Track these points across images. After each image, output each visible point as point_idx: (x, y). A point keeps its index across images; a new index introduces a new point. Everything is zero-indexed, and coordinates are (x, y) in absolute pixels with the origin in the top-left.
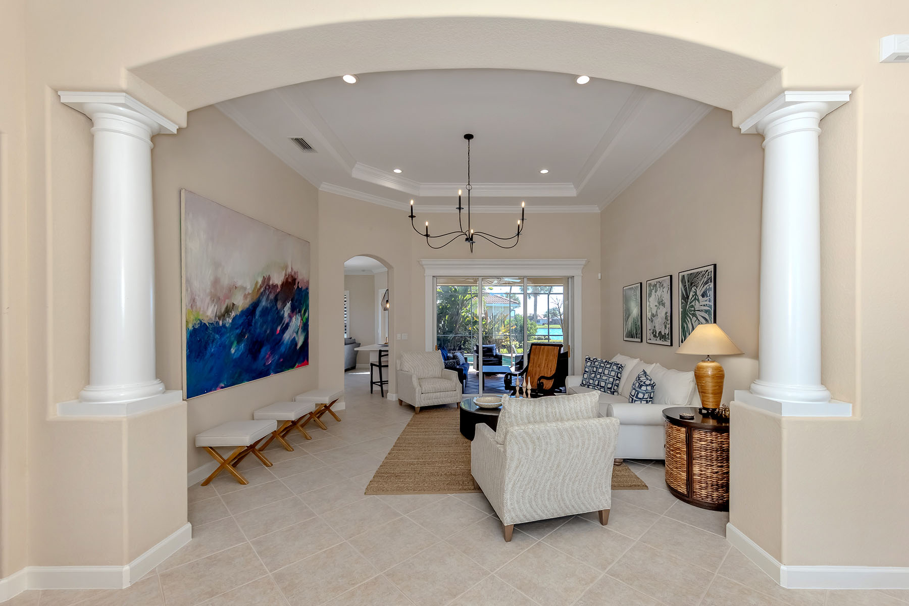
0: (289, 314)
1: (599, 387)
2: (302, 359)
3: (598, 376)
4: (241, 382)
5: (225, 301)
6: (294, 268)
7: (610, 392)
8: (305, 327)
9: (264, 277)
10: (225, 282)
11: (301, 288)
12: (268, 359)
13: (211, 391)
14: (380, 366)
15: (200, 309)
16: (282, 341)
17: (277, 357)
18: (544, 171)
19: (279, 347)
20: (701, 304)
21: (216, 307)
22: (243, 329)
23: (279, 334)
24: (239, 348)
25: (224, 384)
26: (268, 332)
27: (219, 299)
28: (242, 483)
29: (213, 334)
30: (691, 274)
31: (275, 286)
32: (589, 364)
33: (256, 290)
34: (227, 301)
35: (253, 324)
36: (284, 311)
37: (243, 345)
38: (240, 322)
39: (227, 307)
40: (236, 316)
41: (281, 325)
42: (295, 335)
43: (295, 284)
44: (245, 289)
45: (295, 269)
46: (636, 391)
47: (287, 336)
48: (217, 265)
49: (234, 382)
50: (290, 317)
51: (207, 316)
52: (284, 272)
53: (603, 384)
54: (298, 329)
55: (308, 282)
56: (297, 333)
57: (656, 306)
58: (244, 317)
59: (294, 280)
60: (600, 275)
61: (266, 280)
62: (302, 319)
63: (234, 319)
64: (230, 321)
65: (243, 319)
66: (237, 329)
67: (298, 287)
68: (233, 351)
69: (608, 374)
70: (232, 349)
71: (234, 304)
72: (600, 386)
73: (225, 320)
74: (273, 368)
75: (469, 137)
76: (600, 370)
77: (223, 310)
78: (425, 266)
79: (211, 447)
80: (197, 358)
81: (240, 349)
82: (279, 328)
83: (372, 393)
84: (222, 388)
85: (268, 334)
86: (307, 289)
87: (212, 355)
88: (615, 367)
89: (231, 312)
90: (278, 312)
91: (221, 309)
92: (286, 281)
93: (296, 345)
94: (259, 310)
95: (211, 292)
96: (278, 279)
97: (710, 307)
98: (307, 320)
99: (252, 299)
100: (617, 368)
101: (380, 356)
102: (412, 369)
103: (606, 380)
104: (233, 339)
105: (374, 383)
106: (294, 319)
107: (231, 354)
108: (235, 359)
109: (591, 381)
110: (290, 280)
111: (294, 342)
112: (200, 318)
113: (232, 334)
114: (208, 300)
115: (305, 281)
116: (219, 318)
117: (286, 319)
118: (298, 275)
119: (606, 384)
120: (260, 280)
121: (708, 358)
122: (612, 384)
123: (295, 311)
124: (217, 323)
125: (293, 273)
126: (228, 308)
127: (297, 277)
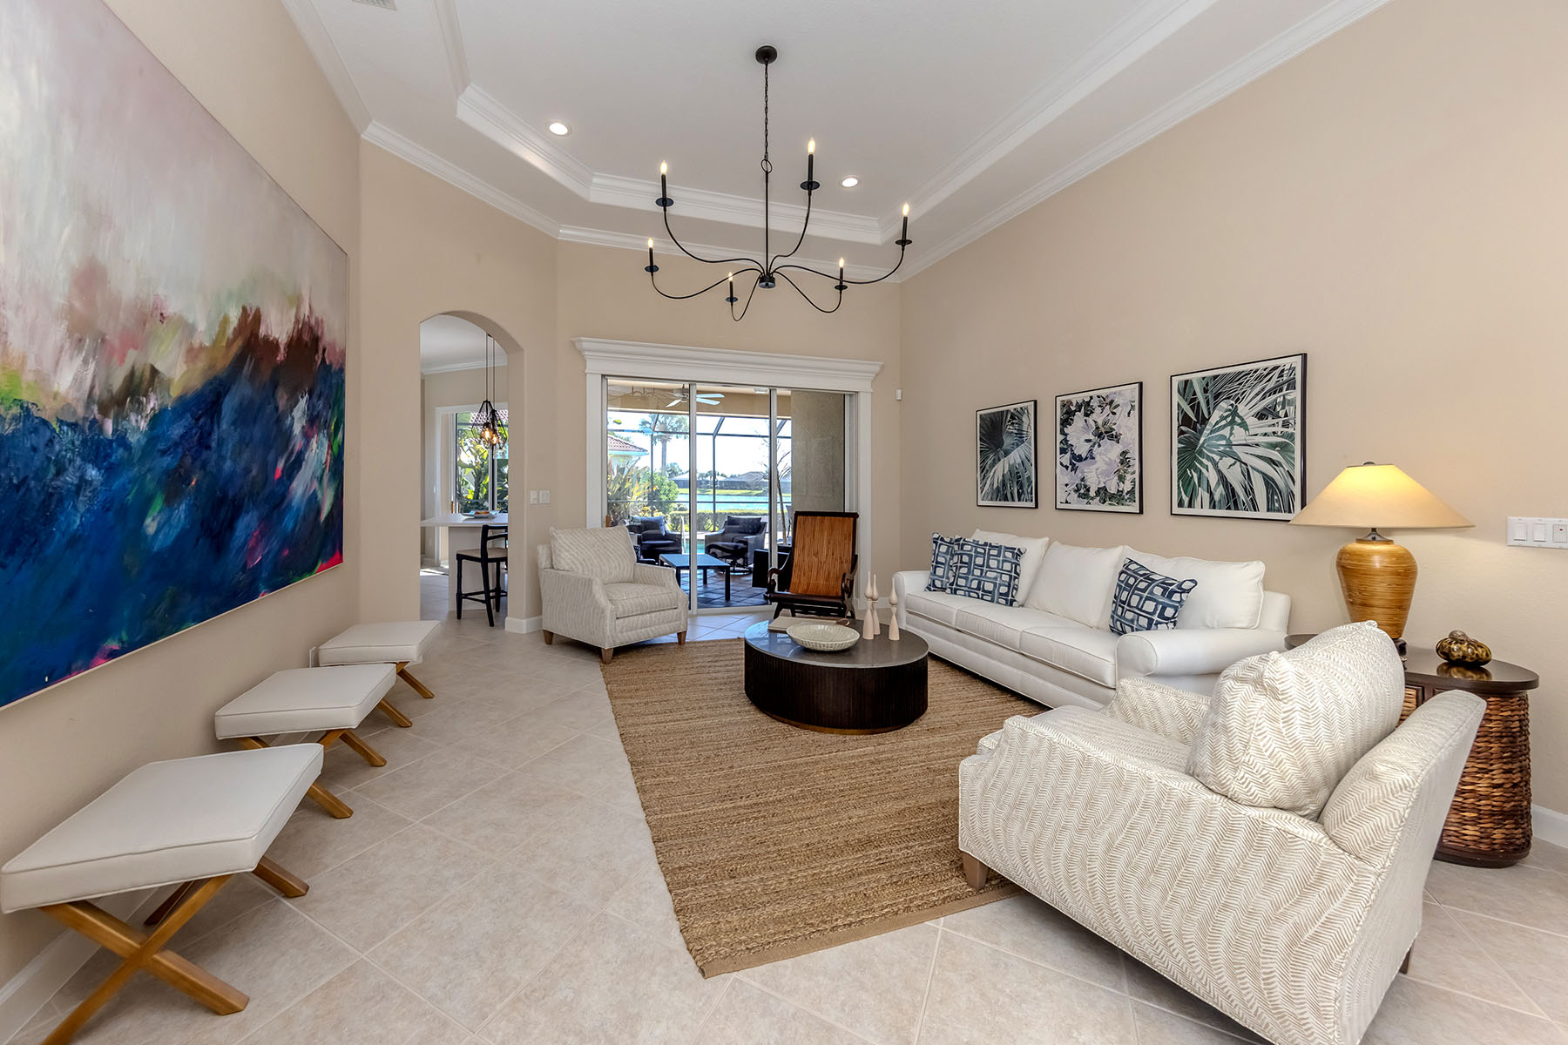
0: (303, 427)
1: (980, 593)
2: (329, 548)
3: (977, 572)
4: (178, 625)
5: (124, 355)
6: (314, 306)
7: (1004, 602)
8: (336, 467)
9: (244, 309)
10: (126, 285)
11: (331, 365)
12: (253, 549)
13: (68, 672)
14: (484, 560)
15: (24, 363)
16: (286, 501)
17: (275, 544)
18: (850, 182)
19: (281, 519)
20: (1252, 432)
21: (92, 367)
22: (184, 455)
23: (281, 478)
24: (169, 518)
25: (121, 641)
26: (254, 472)
27: (103, 340)
28: (218, 1006)
29: (78, 461)
30: (1215, 377)
31: (272, 346)
32: (943, 549)
33: (224, 344)
34: (132, 356)
35: (214, 444)
36: (293, 418)
37: (183, 507)
38: (177, 431)
39: (132, 374)
40: (163, 411)
41: (286, 456)
42: (316, 484)
43: (317, 352)
44: (190, 329)
45: (318, 313)
46: (1158, 603)
47: (299, 487)
48: (95, 219)
49: (148, 631)
50: (307, 436)
51: (56, 395)
52: (293, 312)
53: (989, 586)
54: (323, 472)
55: (343, 354)
56: (320, 480)
57: (1088, 441)
58: (188, 420)
59: (316, 340)
60: (899, 392)
61: (251, 322)
62: (330, 447)
63: (155, 420)
64: (143, 425)
65: (183, 422)
66: (164, 453)
67: (323, 360)
68: (151, 525)
69: (998, 568)
70: (148, 521)
71: (154, 372)
72: (984, 591)
73: (126, 418)
74: (264, 575)
75: (766, 55)
76: (979, 561)
77: (117, 382)
78: (586, 353)
79: (85, 905)
80: (11, 552)
81: (174, 521)
82: (281, 465)
83: (459, 617)
84: (113, 654)
85: (254, 478)
86: (342, 370)
87: (74, 541)
88: (1009, 555)
89: (146, 395)
90: (279, 421)
91: (108, 377)
92: (298, 339)
93: (319, 512)
94: (229, 405)
95: (71, 308)
96: (278, 327)
97: (1291, 436)
98: (341, 447)
99: (211, 367)
100: (1013, 557)
101: (485, 539)
102: (579, 566)
103: (996, 578)
104: (150, 486)
105: (466, 596)
106: (314, 441)
107: (146, 536)
108: (158, 553)
109: (962, 582)
110: (306, 337)
111: (313, 502)
112: (26, 396)
113: (149, 470)
114: (57, 333)
115: (338, 350)
116: (104, 411)
117: (298, 442)
118: (323, 328)
119: (995, 586)
120: (234, 316)
121: (1374, 534)
122: (1009, 586)
123: (317, 424)
124: (96, 425)
125: (313, 322)
126: (136, 380)
127: (322, 333)
